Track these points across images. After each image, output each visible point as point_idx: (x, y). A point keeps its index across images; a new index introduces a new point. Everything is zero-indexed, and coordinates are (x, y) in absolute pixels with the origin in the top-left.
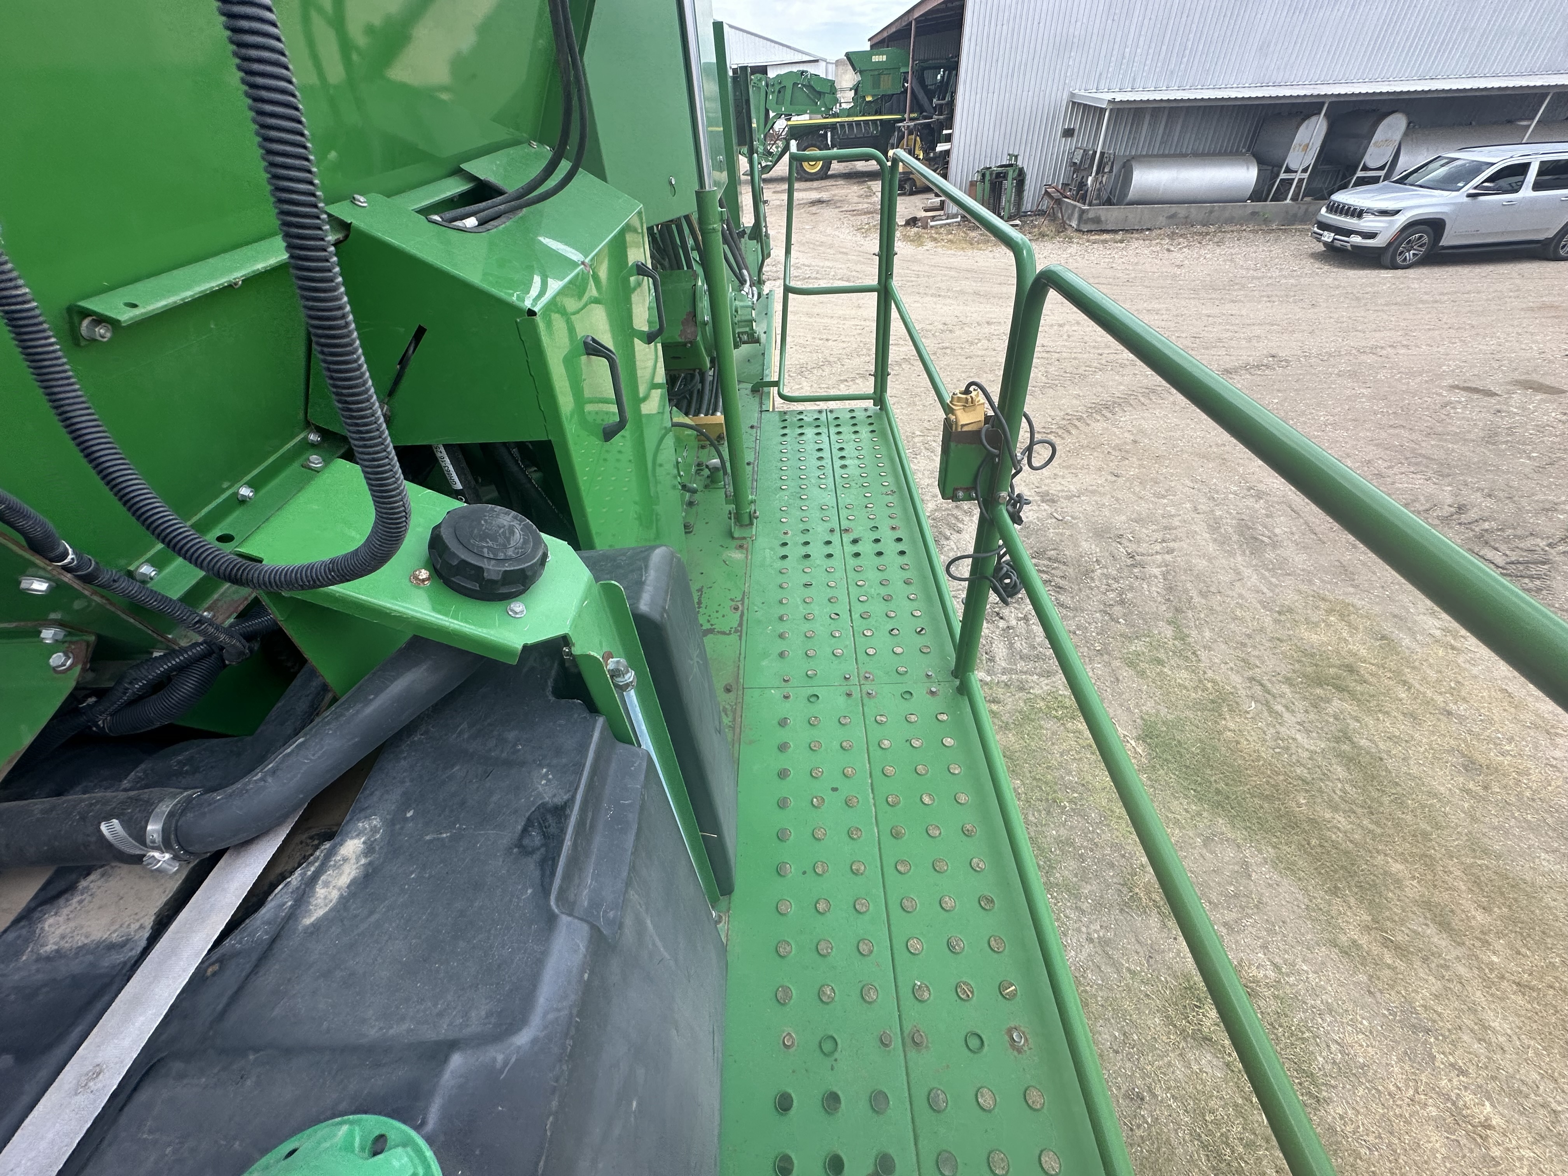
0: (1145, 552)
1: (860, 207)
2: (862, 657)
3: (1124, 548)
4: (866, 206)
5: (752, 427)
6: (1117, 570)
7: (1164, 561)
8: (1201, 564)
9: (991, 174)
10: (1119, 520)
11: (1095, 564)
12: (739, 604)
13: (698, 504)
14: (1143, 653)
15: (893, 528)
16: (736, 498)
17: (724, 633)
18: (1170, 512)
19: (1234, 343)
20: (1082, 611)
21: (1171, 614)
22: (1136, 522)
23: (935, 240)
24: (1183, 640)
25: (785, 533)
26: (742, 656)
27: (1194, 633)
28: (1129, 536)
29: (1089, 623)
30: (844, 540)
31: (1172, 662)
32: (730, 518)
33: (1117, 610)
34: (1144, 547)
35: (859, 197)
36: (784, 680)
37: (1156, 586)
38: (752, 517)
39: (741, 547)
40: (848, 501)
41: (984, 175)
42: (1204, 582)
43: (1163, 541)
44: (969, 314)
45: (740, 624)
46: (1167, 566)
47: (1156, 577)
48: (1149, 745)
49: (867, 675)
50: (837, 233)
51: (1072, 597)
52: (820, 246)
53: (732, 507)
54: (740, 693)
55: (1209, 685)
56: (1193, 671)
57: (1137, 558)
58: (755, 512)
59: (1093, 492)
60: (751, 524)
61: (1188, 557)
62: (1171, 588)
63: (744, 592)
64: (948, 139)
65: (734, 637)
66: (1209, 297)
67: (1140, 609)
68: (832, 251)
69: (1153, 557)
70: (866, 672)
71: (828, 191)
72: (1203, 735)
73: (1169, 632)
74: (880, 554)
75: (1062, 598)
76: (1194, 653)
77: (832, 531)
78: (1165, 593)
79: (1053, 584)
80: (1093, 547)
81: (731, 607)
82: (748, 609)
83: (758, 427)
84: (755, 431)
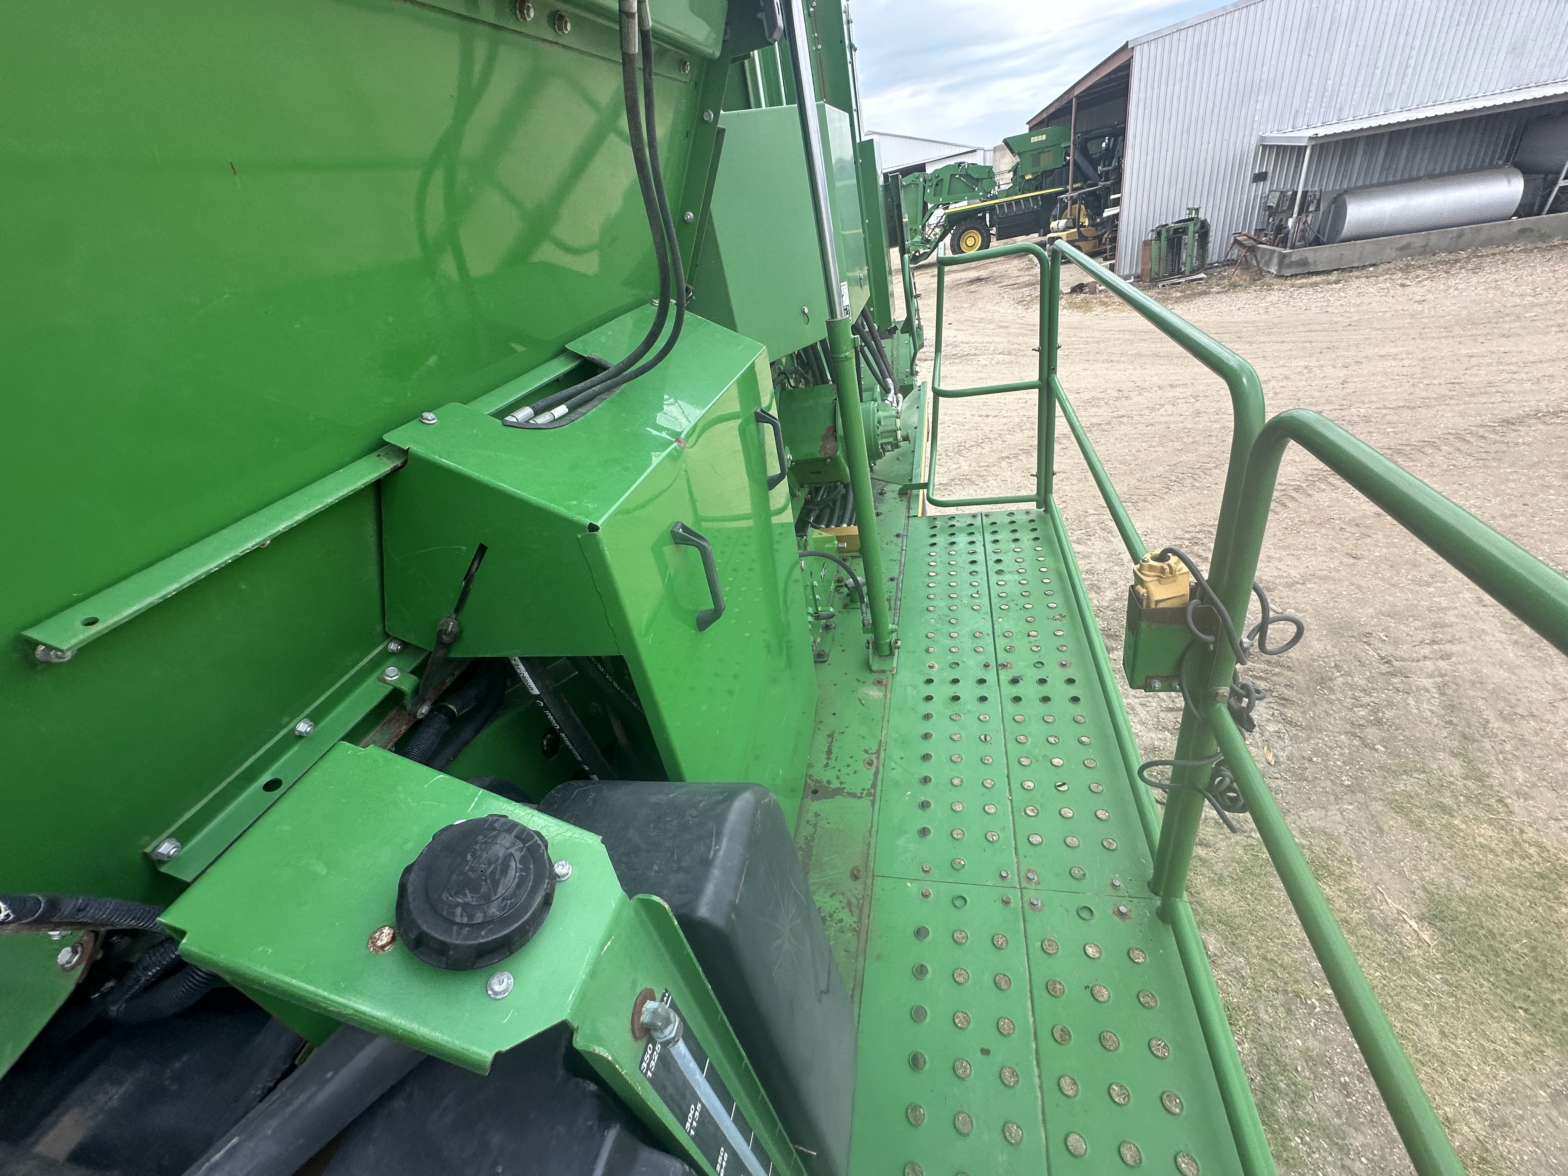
0: (1407, 656)
1: (1021, 280)
2: (1024, 847)
3: (1375, 650)
4: (1027, 278)
5: (898, 536)
6: (1367, 679)
7: (1438, 669)
8: (1498, 675)
9: (1168, 231)
10: (1364, 614)
11: (1334, 670)
12: (874, 757)
13: (834, 628)
14: (1418, 795)
15: (1063, 665)
16: (875, 627)
17: (853, 795)
18: (1440, 603)
19: (1511, 387)
20: (1320, 731)
21: (1457, 744)
22: (1389, 616)
23: (1105, 304)
24: (1480, 780)
25: (930, 667)
26: (874, 829)
27: (1497, 771)
28: (1381, 635)
29: (1331, 748)
30: (1002, 677)
31: (1466, 811)
32: (868, 648)
33: (1372, 733)
34: (1404, 650)
35: (1020, 270)
36: (924, 871)
37: (1429, 702)
38: (892, 648)
39: (879, 682)
40: (1007, 627)
41: (1159, 234)
42: (1505, 700)
43: (1433, 642)
44: (1148, 379)
45: (874, 786)
46: (1442, 676)
47: (1427, 690)
48: (1441, 930)
49: (1031, 876)
50: (996, 308)
51: (1304, 713)
52: (979, 322)
53: (870, 636)
54: (869, 881)
55: (1532, 850)
56: (1502, 828)
57: (1396, 663)
58: (896, 642)
59: (1324, 578)
60: (892, 654)
61: (1475, 665)
62: (1453, 706)
63: (880, 742)
64: (1117, 203)
65: (866, 802)
66: (1470, 333)
67: (1407, 733)
68: (992, 326)
69: (1421, 663)
70: (1029, 871)
71: (987, 268)
72: (1531, 925)
73: (1456, 767)
74: (1046, 699)
75: (1289, 713)
76: (1500, 801)
77: (986, 666)
78: (1443, 712)
79: (1274, 694)
80: (1329, 648)
81: (864, 760)
82: (883, 765)
83: (904, 535)
84: (901, 540)
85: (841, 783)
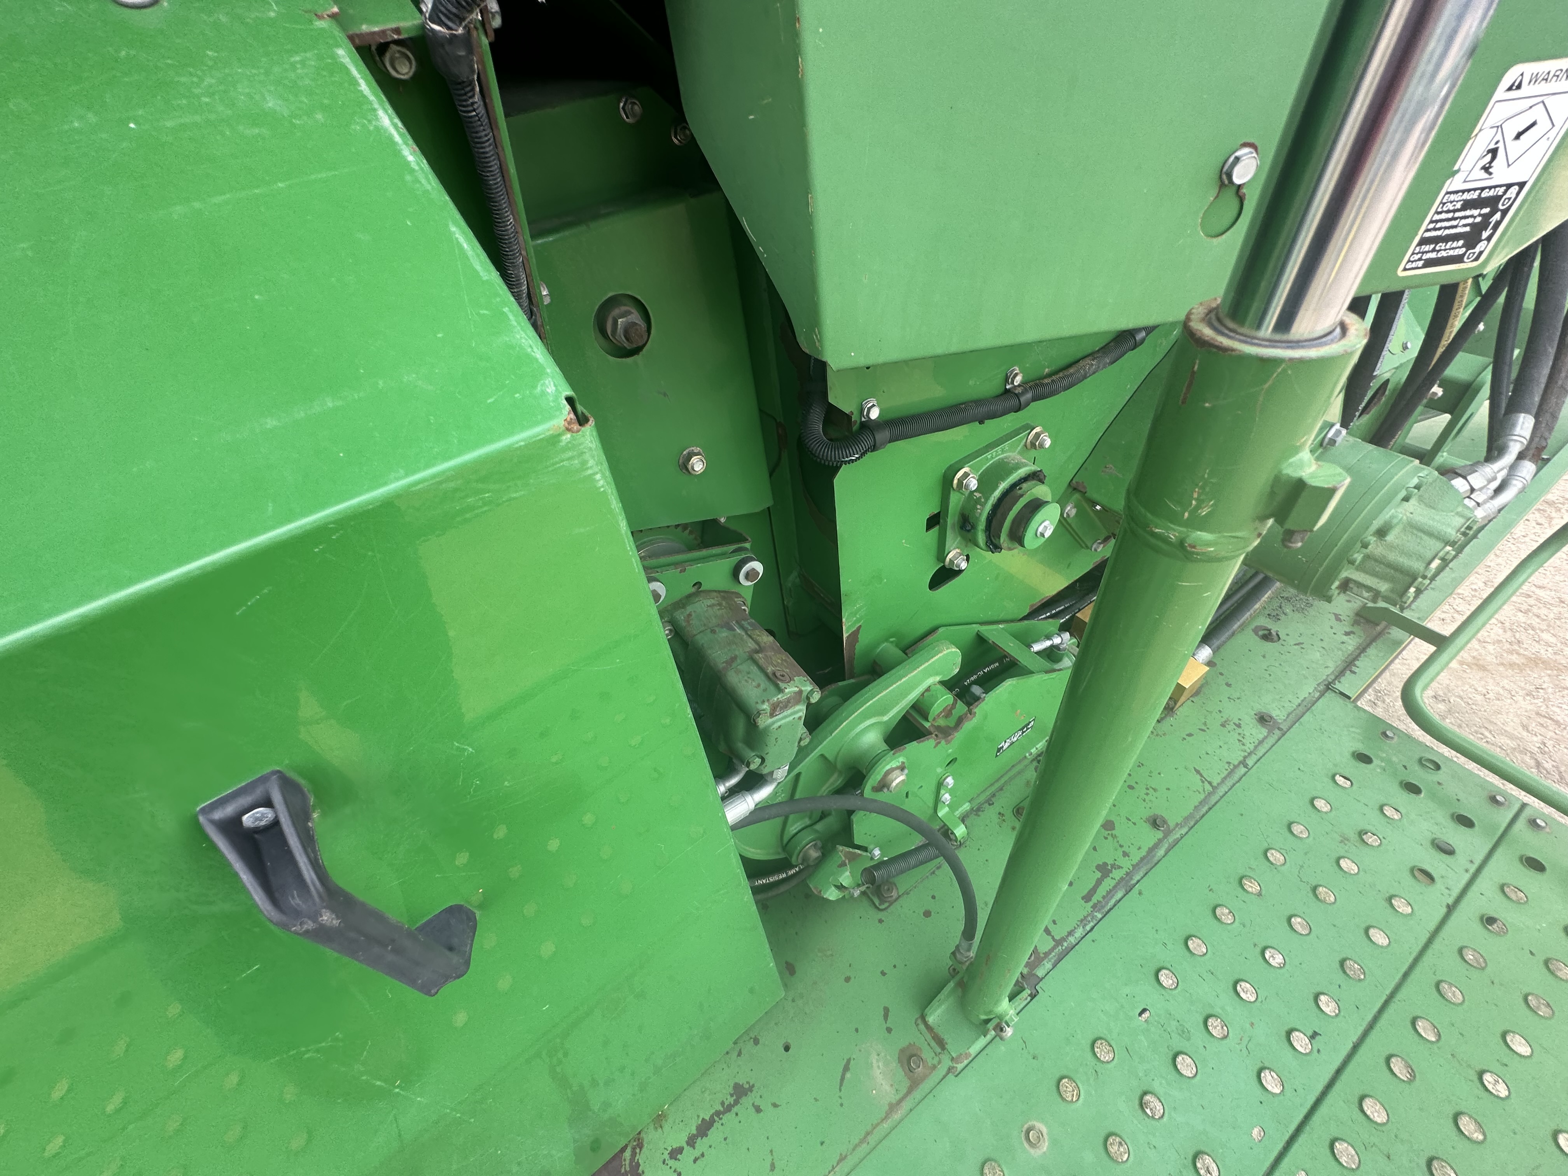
5: (1264, 721)
39: (912, 1062)
60: (982, 1030)
83: (1279, 729)
84: (1261, 737)
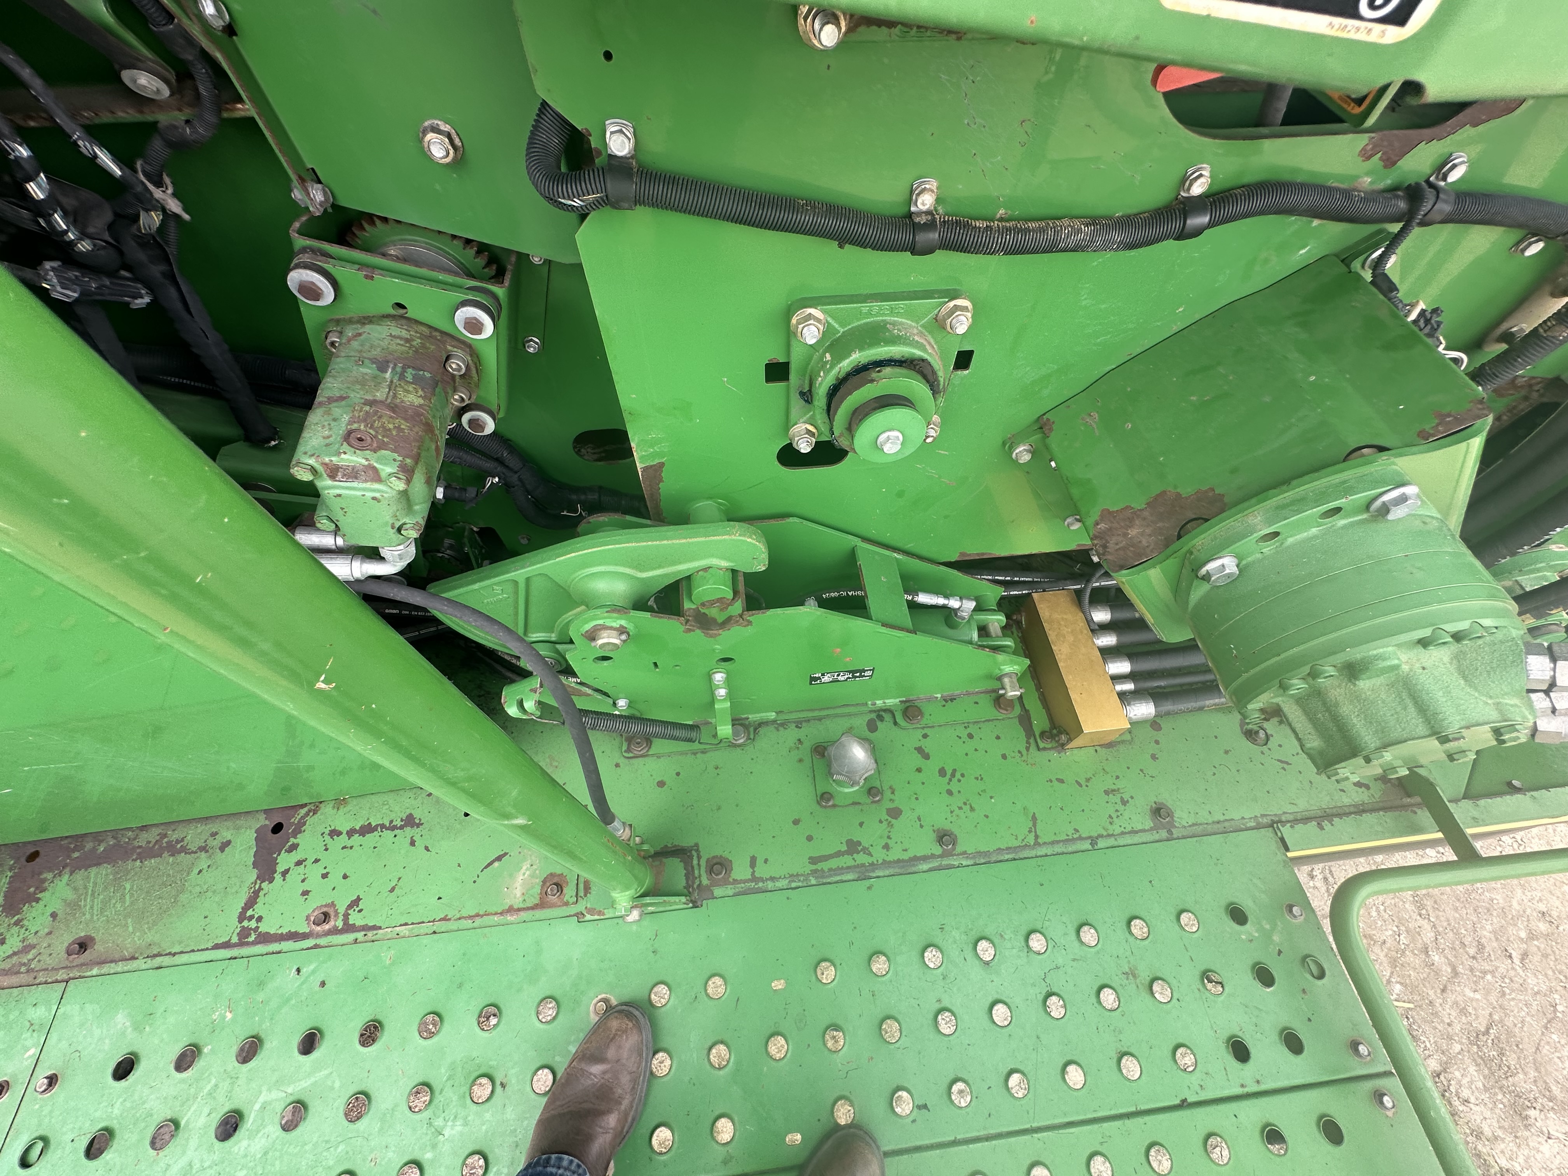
17: (251, 902)
26: (164, 962)
45: (265, 938)
63: (374, 928)
65: (229, 931)
81: (333, 905)
82: (316, 946)
83: (1170, 832)
84: (1140, 827)
85: (285, 873)
